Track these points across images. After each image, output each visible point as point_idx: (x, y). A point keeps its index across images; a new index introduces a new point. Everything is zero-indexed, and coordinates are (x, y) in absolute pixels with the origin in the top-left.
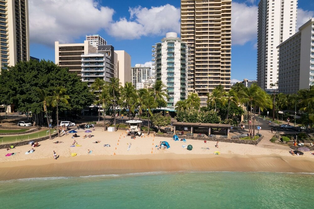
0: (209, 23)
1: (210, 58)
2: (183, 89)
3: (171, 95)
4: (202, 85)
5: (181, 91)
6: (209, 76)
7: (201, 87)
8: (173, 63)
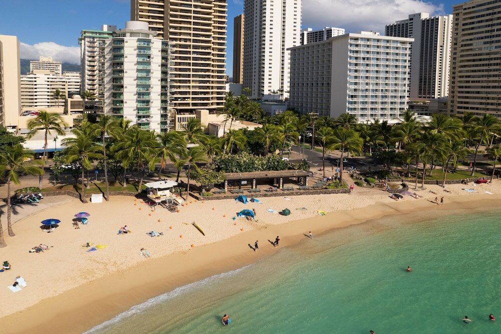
0: (193, 9)
1: (194, 59)
2: (165, 109)
3: (144, 119)
4: (179, 98)
5: (162, 112)
6: (192, 84)
7: (179, 100)
8: (148, 71)
